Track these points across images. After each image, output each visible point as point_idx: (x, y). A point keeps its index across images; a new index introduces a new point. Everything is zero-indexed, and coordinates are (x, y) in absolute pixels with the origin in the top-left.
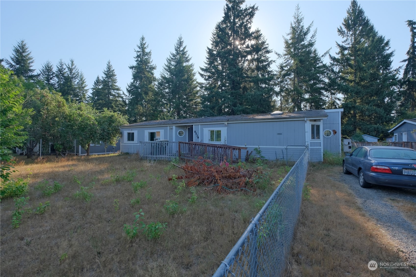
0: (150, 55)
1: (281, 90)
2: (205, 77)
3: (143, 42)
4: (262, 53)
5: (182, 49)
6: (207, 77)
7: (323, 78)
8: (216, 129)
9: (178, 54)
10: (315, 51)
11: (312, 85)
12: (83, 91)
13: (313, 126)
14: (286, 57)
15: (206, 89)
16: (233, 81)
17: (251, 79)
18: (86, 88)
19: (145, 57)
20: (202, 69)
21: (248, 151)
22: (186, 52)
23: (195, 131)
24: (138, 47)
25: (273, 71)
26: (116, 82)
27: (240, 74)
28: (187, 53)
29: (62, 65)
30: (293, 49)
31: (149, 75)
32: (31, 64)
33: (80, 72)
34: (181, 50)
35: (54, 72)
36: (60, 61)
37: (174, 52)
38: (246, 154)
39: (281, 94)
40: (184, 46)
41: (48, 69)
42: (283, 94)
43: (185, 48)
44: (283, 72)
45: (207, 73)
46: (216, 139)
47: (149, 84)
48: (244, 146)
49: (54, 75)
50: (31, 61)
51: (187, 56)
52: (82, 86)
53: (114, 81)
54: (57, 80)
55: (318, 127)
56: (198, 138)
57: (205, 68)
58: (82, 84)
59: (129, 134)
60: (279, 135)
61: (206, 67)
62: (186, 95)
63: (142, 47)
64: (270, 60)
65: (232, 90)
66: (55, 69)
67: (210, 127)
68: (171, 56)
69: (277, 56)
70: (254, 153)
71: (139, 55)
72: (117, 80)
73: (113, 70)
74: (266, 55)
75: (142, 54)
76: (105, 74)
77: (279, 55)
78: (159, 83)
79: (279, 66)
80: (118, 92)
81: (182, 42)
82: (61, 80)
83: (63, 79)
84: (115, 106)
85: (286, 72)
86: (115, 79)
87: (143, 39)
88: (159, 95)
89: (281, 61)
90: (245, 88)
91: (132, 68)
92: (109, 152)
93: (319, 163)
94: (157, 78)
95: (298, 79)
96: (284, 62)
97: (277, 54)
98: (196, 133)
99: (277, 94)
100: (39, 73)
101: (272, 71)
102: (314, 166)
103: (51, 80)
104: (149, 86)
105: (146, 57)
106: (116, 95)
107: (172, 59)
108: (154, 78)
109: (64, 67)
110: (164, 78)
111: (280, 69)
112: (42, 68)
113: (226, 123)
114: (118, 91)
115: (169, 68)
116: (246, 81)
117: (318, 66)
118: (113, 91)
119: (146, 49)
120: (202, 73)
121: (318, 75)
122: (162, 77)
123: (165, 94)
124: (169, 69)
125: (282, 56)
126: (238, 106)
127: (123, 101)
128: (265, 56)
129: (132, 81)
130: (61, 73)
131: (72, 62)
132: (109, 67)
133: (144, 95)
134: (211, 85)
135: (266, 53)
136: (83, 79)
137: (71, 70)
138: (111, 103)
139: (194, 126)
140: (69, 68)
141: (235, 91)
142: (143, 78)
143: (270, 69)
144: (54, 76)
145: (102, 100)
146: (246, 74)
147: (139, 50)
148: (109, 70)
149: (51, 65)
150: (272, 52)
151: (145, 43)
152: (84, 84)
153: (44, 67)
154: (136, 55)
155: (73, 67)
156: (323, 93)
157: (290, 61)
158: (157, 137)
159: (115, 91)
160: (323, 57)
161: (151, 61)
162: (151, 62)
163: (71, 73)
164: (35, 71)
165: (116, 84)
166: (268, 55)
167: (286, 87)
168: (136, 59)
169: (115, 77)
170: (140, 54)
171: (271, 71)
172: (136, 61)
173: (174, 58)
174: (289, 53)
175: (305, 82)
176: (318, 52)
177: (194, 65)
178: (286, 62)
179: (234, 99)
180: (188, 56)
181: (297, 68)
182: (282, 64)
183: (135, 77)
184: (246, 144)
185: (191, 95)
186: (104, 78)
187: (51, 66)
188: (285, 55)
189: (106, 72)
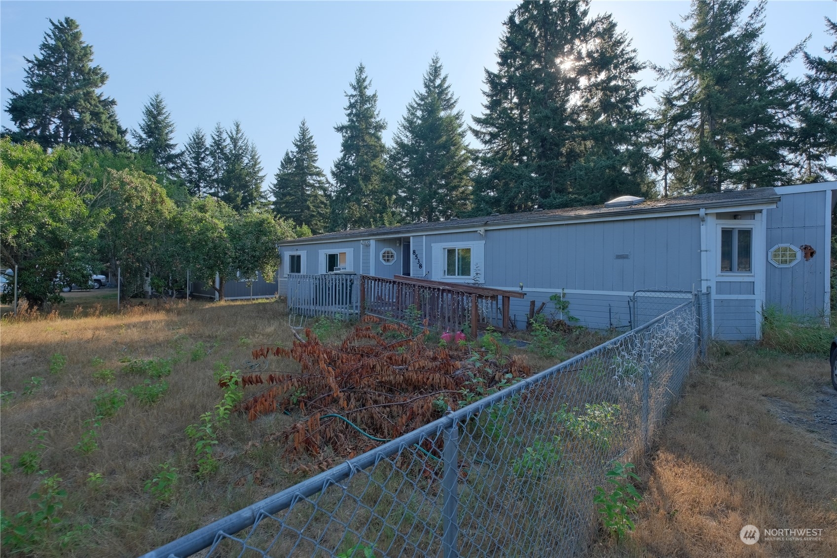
0: (375, 102)
1: (667, 156)
2: (484, 136)
3: (361, 77)
4: (620, 73)
5: (438, 82)
6: (487, 138)
7: (784, 117)
8: (458, 245)
9: (430, 92)
10: (762, 51)
11: (752, 140)
12: (256, 180)
13: (727, 234)
14: (681, 74)
15: (486, 162)
16: (544, 140)
17: (586, 131)
18: (260, 174)
19: (366, 106)
20: (478, 121)
21: (533, 303)
22: (447, 88)
23: (414, 252)
24: (351, 87)
25: (647, 112)
26: (315, 160)
27: (558, 121)
28: (449, 89)
29: (220, 133)
30: (700, 53)
31: (371, 141)
32: (171, 136)
33: (251, 145)
34: (436, 85)
35: (208, 146)
36: (217, 126)
37: (423, 91)
38: (528, 309)
39: (666, 166)
40: (442, 77)
41: (197, 143)
42: (672, 164)
43: (444, 79)
44: (674, 112)
45: (487, 127)
46: (460, 272)
47: (372, 160)
48: (518, 289)
49: (207, 153)
50: (170, 129)
51: (449, 96)
52: (253, 169)
53: (312, 158)
54: (212, 160)
55: (746, 235)
56: (421, 266)
57: (483, 117)
58: (254, 165)
59: (292, 257)
60: (621, 261)
61: (486, 115)
62: (443, 177)
63: (360, 85)
64: (639, 87)
65: (540, 159)
66: (208, 142)
67: (446, 242)
68: (417, 99)
69: (655, 75)
70: (551, 307)
71: (353, 103)
72: (318, 157)
73: (311, 138)
74: (630, 77)
75: (359, 101)
76: (296, 145)
77: (660, 70)
78: (391, 157)
79: (661, 100)
80: (319, 179)
81: (439, 67)
82: (219, 161)
83: (223, 158)
84: (314, 206)
85: (679, 111)
86: (314, 154)
87: (361, 70)
88: (391, 181)
89: (667, 85)
90: (572, 156)
91: (340, 129)
92: (257, 295)
93: (746, 344)
94: (387, 146)
95: (712, 125)
96: (676, 87)
97: (655, 69)
98: (416, 256)
99: (656, 165)
100: (184, 149)
101: (643, 112)
102: (727, 354)
103: (203, 163)
104: (373, 164)
105: (368, 105)
106: (316, 185)
107: (419, 105)
108: (381, 146)
109: (224, 136)
110: (401, 145)
111: (665, 104)
112: (188, 140)
113: (481, 230)
114: (319, 177)
115: (411, 122)
116: (574, 138)
117: (769, 88)
118: (309, 177)
119: (366, 90)
120: (475, 129)
121: (771, 111)
122: (397, 143)
123: (404, 178)
124: (410, 126)
125: (670, 72)
126: (553, 195)
127: (326, 195)
128: (628, 80)
129: (341, 155)
130: (218, 148)
131: (238, 127)
132: (304, 132)
133: (363, 182)
134: (497, 153)
135: (631, 72)
136: (256, 157)
137: (234, 141)
138: (306, 201)
139: (411, 238)
140: (232, 138)
141: (547, 161)
142: (360, 149)
143: (640, 107)
144: (207, 155)
145: (290, 195)
146: (574, 121)
147: (354, 93)
148: (303, 138)
149: (203, 134)
150: (644, 67)
151: (366, 77)
152: (257, 166)
153: (192, 138)
154: (348, 104)
155: (240, 135)
156: (784, 157)
157: (690, 84)
158: (340, 264)
159: (314, 177)
160: (786, 63)
161: (376, 113)
162: (377, 115)
163: (235, 146)
164: (177, 147)
165: (315, 165)
166: (634, 76)
167: (680, 146)
168: (349, 111)
169: (314, 151)
170: (356, 101)
171: (643, 114)
172: (349, 115)
173: (423, 103)
174: (689, 64)
175: (730, 132)
176: (770, 53)
177: (464, 114)
178: (680, 88)
179: (545, 179)
180: (452, 95)
181: (708, 96)
182: (670, 94)
183: (348, 147)
184: (521, 284)
185: (455, 178)
186: (295, 154)
187: (203, 136)
188: (678, 69)
189: (297, 141)
